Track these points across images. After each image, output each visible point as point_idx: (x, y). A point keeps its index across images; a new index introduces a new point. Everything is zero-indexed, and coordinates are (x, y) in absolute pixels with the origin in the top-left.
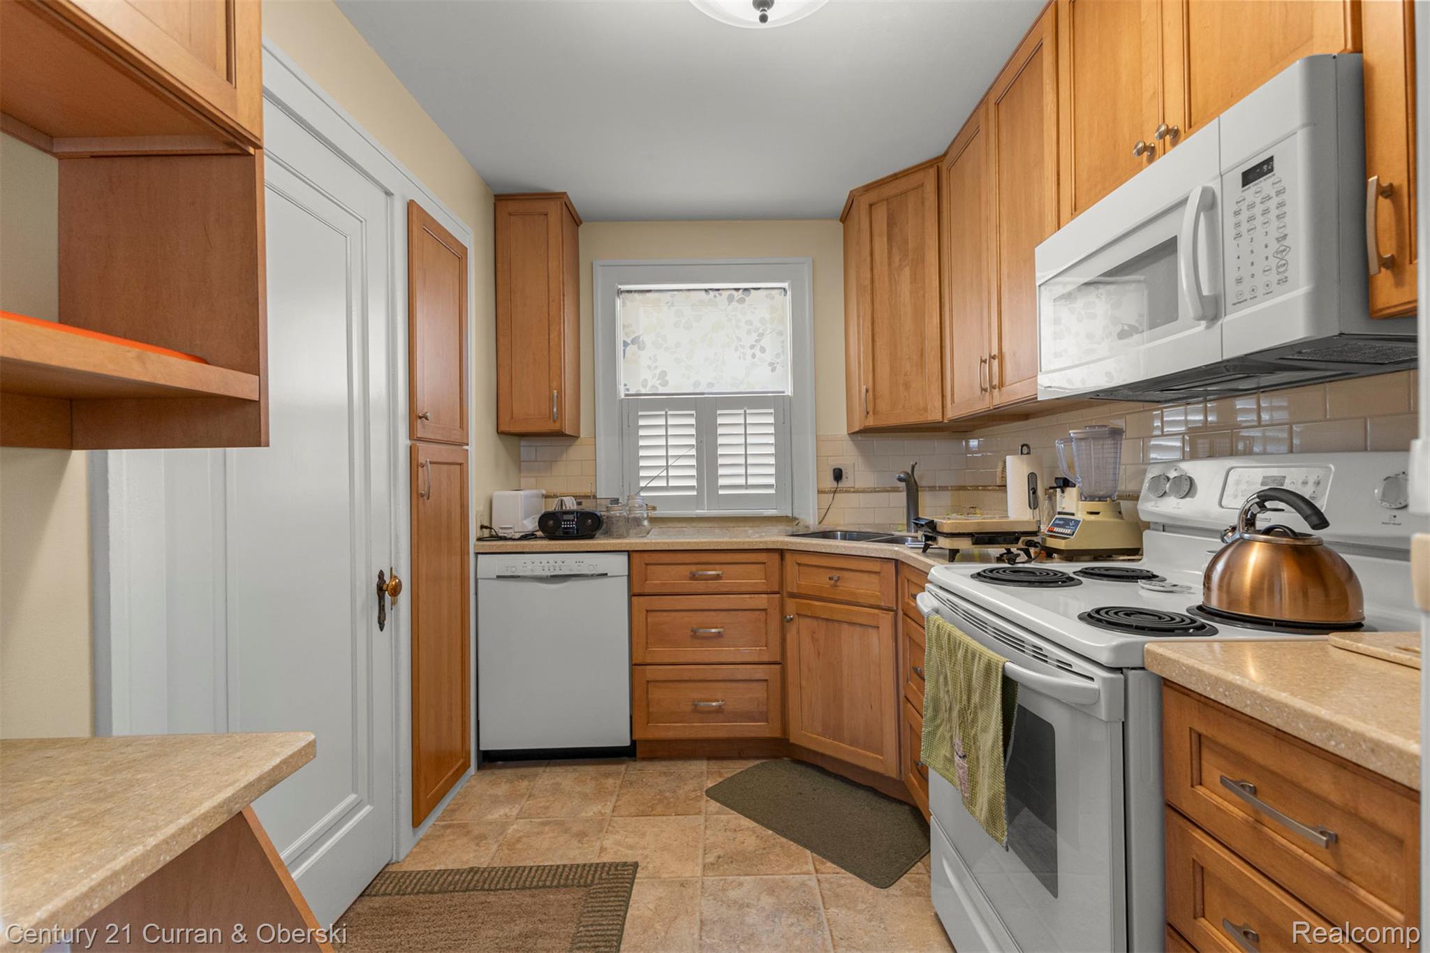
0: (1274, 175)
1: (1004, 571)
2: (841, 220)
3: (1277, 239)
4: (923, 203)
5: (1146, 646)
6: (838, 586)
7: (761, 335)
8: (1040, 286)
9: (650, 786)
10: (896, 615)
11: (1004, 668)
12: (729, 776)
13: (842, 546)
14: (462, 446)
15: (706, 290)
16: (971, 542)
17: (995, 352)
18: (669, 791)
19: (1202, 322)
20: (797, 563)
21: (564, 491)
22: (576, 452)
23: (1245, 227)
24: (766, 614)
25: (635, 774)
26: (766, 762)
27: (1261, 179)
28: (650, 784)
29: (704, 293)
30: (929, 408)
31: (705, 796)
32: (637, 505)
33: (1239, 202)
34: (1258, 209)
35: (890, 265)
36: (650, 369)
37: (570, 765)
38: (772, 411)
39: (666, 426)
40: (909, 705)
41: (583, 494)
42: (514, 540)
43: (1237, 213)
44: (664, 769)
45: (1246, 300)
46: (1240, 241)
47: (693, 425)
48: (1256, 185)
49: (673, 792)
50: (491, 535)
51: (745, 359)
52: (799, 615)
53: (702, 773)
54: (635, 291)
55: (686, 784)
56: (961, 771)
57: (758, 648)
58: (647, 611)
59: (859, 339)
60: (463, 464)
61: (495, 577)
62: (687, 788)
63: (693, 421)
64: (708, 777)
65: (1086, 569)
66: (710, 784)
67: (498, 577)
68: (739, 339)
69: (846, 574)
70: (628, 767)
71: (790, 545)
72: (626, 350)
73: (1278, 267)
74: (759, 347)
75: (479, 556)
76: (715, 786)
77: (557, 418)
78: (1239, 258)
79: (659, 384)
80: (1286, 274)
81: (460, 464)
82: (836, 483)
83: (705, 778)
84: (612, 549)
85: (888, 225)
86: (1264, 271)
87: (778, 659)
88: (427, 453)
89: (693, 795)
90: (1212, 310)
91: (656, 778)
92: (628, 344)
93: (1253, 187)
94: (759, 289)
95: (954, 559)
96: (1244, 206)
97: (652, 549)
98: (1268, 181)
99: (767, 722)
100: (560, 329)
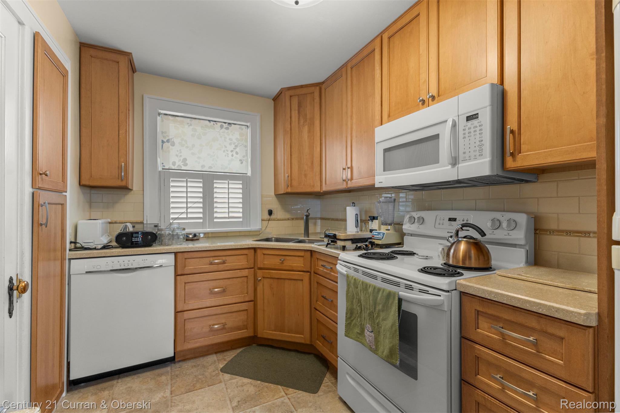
0: (478, 119)
1: (370, 254)
2: (273, 100)
3: (479, 141)
4: (314, 101)
5: (457, 281)
6: (283, 263)
7: (236, 146)
8: (377, 143)
9: (188, 375)
10: (311, 274)
11: (398, 295)
12: (230, 359)
13: (286, 245)
14: (62, 192)
15: (209, 121)
16: (351, 243)
17: (349, 165)
18: (200, 375)
19: (450, 165)
20: (263, 254)
21: (126, 219)
22: (130, 198)
23: (467, 135)
24: (247, 278)
25: (178, 370)
26: (245, 349)
27: (474, 120)
28: (188, 374)
29: (208, 122)
30: (315, 185)
31: (221, 372)
32: (176, 228)
33: (465, 126)
34: (472, 130)
35: (299, 123)
36: (178, 157)
37: (135, 374)
38: (241, 182)
39: (187, 187)
40: (317, 312)
41: (135, 222)
42: (98, 249)
43: (464, 130)
44: (193, 364)
45: (467, 160)
46: (465, 139)
47: (201, 187)
48: (472, 121)
49: (202, 375)
50: (77, 247)
51: (228, 156)
52: (263, 277)
53: (215, 361)
54: (170, 115)
55: (208, 369)
56: (370, 338)
57: (243, 295)
58: (185, 283)
59: (284, 154)
60: (64, 204)
61: (85, 273)
62: (210, 371)
63: (201, 185)
64: (218, 362)
65: (393, 251)
66: (221, 366)
67: (87, 272)
68: (226, 147)
69: (287, 258)
70: (172, 367)
71: (260, 245)
72: (163, 145)
73: (479, 150)
74: (235, 152)
75: (72, 261)
76: (224, 366)
77: (124, 179)
78: (464, 145)
79: (182, 165)
80: (482, 153)
81: (62, 204)
82: (269, 216)
83: (217, 363)
84: (166, 252)
85: (298, 107)
86: (474, 151)
87: (253, 299)
88: (44, 197)
89: (214, 374)
90: (455, 162)
91: (190, 370)
92: (165, 142)
93: (470, 122)
94: (236, 124)
95: (344, 249)
96: (467, 128)
97: (190, 250)
98: (476, 121)
99: (247, 329)
100: (126, 130)
